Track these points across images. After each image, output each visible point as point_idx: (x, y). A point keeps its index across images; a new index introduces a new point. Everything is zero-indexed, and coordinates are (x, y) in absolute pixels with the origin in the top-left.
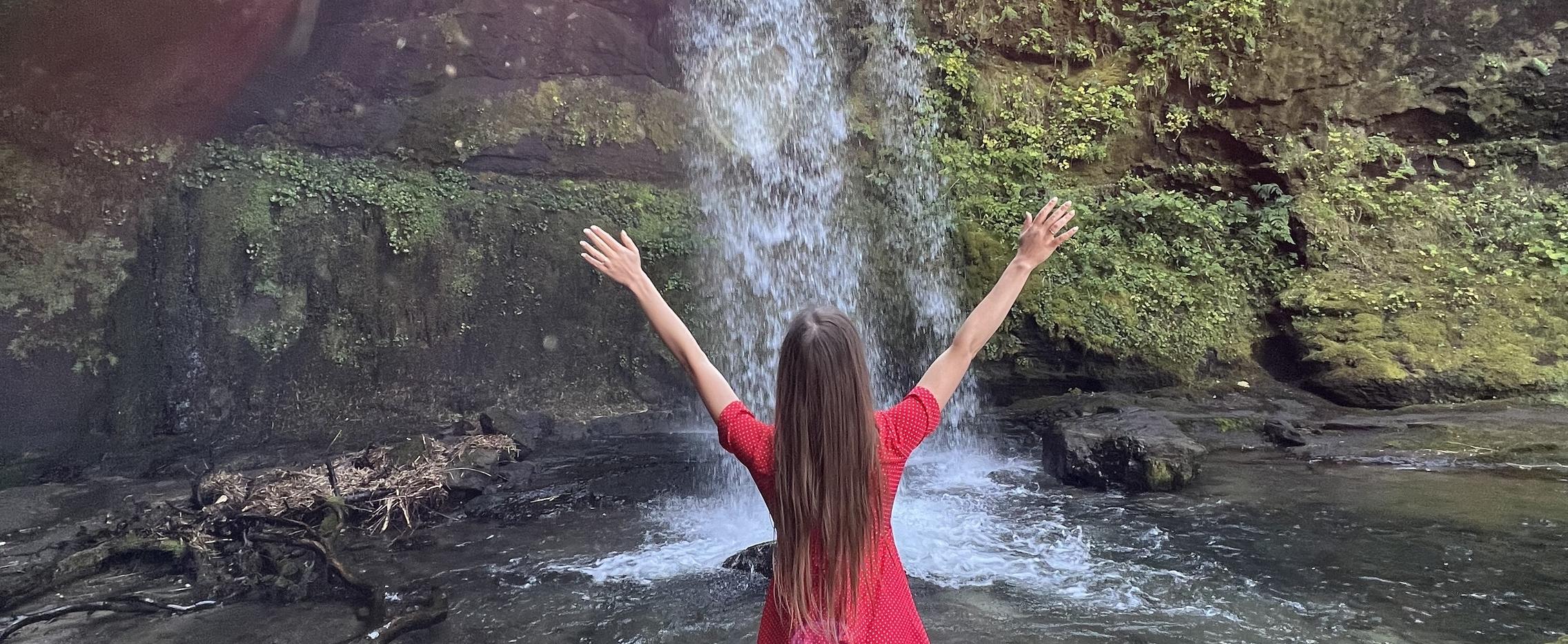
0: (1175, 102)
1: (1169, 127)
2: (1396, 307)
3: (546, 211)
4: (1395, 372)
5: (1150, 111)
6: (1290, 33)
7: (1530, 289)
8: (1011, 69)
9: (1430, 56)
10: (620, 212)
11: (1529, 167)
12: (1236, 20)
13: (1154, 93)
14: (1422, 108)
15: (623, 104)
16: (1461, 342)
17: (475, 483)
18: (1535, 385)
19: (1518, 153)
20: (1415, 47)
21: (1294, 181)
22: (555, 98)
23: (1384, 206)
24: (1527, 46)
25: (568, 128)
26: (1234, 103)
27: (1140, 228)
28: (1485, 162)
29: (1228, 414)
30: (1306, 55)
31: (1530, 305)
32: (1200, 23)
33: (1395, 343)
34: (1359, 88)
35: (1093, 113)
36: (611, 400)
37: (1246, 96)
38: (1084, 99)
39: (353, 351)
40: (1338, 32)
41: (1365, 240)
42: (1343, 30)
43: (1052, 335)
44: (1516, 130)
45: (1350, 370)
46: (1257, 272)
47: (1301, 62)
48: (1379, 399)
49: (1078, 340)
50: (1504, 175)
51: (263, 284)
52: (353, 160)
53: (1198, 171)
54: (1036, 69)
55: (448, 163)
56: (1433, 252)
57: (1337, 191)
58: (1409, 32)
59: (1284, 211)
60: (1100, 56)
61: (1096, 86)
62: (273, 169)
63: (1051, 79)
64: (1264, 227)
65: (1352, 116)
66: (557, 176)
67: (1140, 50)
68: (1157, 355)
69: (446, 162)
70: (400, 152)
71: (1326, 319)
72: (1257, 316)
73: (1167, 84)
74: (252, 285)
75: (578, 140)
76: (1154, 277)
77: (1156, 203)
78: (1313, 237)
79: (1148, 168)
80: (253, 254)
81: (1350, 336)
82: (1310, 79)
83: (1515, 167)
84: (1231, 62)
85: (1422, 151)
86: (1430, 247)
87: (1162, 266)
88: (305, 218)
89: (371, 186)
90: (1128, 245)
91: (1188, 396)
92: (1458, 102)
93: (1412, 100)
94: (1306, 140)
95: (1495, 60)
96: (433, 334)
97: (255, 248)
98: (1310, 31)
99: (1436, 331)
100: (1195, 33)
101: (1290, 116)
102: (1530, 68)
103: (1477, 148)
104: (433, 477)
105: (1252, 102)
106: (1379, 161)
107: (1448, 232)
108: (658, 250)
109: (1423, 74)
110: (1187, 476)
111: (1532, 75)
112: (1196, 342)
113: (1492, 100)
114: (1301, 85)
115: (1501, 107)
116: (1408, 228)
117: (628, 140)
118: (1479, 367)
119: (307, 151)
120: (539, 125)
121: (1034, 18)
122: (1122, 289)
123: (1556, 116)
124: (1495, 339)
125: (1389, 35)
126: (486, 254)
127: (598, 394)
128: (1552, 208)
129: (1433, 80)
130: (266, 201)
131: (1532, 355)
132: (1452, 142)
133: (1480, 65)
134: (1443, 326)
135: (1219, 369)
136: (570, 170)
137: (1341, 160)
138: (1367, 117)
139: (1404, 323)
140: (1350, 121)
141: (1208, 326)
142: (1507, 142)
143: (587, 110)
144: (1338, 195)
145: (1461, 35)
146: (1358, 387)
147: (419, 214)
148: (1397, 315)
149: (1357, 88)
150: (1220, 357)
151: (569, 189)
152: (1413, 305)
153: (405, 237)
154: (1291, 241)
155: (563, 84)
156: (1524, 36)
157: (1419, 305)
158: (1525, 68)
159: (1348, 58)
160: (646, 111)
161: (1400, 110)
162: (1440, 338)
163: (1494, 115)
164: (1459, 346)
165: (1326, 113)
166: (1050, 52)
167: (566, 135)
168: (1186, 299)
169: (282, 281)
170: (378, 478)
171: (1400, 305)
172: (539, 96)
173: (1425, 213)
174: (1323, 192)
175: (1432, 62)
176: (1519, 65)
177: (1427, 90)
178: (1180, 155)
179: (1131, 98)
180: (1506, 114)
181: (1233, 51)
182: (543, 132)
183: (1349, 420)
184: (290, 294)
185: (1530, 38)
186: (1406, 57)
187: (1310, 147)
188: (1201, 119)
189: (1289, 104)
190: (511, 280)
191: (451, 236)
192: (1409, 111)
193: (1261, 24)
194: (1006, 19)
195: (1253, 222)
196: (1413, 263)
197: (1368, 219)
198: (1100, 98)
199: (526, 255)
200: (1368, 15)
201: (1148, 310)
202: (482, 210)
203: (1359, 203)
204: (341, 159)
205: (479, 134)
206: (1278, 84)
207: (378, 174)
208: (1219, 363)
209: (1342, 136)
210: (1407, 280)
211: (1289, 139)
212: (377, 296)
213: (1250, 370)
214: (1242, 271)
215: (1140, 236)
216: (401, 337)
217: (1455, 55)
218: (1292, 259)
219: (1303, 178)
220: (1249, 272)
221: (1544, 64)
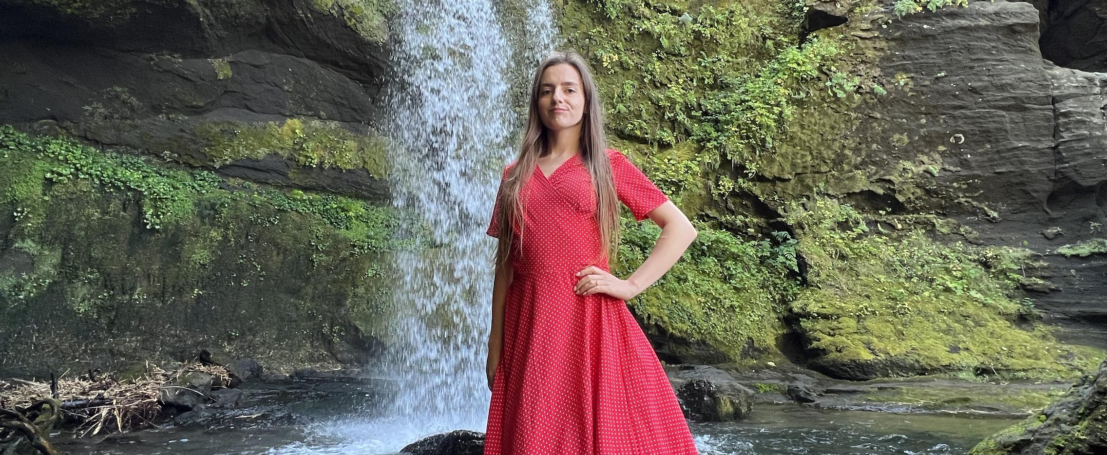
0: (724, 174)
1: (721, 190)
2: (864, 313)
3: (279, 209)
4: (866, 356)
5: (709, 179)
6: (792, 138)
7: (940, 305)
8: (621, 145)
9: (873, 160)
10: (337, 218)
11: (931, 230)
12: (760, 126)
13: (711, 168)
14: (869, 190)
15: (349, 142)
16: (904, 337)
17: (187, 401)
18: (949, 366)
19: (925, 223)
20: (864, 153)
21: (797, 231)
22: (297, 131)
23: (851, 249)
24: (925, 158)
25: (305, 153)
26: (760, 178)
27: (703, 253)
28: (906, 226)
29: (763, 382)
30: (802, 152)
31: (941, 315)
32: (739, 126)
33: (865, 337)
34: (833, 175)
35: (673, 176)
36: (311, 359)
37: (767, 174)
38: (668, 167)
39: (95, 304)
40: (820, 140)
41: (842, 270)
42: (822, 140)
43: (646, 322)
44: (922, 208)
45: (839, 354)
46: (777, 289)
47: (799, 156)
48: (858, 374)
49: (663, 326)
50: (918, 235)
51: (23, 241)
52: (125, 156)
53: (739, 220)
54: (637, 146)
55: (204, 168)
56: (882, 280)
57: (823, 238)
58: (860, 144)
59: (792, 249)
60: (677, 142)
61: (674, 160)
62: (53, 153)
63: (646, 154)
64: (781, 259)
65: (830, 192)
66: (291, 187)
67: (703, 140)
68: (716, 340)
69: (202, 167)
70: (166, 155)
71: (821, 321)
72: (778, 318)
73: (719, 163)
74: (13, 242)
75: (311, 162)
76: (713, 286)
77: (713, 237)
78: (811, 267)
79: (708, 216)
80: (19, 217)
81: (837, 332)
82: (804, 167)
83: (924, 231)
84: (758, 152)
85: (871, 217)
86: (880, 276)
87: (718, 280)
88: (72, 193)
89: (137, 175)
90: (696, 264)
91: (736, 369)
92: (889, 188)
93: (864, 186)
94: (803, 205)
95: (908, 165)
96: (168, 295)
97: (22, 212)
98: (803, 137)
99: (889, 330)
100: (736, 132)
101: (793, 190)
102: (927, 171)
103: (902, 218)
104: (150, 392)
105: (771, 178)
106: (847, 221)
107: (889, 268)
108: (362, 248)
109: (869, 170)
110: (744, 410)
111: (929, 176)
112: (740, 332)
113: (908, 189)
114: (799, 171)
115: (913, 194)
116: (867, 264)
117: (349, 167)
118: (915, 353)
119: (86, 145)
120: (282, 148)
121: (636, 113)
122: (692, 293)
123: (943, 202)
124: (923, 336)
125: (849, 144)
126: (225, 237)
127: (302, 354)
128: (946, 257)
129: (875, 174)
130: (41, 176)
131: (945, 346)
132: (888, 213)
133: (900, 167)
134: (892, 327)
135: (756, 353)
136: (303, 184)
137: (825, 219)
138: (838, 193)
139: (870, 323)
140: (828, 195)
141: (748, 322)
142: (918, 216)
143: (321, 142)
144: (825, 241)
145: (889, 148)
146: (844, 365)
147: (174, 201)
148: (864, 319)
149: (831, 175)
150: (756, 345)
151: (299, 197)
152: (874, 313)
153: (158, 217)
154: (797, 270)
155: (304, 122)
156: (923, 153)
157: (877, 312)
158: (925, 171)
159: (826, 156)
160: (365, 149)
161: (857, 191)
162: (891, 334)
163: (910, 198)
164: (903, 340)
165: (815, 189)
166: (646, 136)
167: (301, 158)
168: (734, 303)
169: (42, 241)
170: (98, 389)
171: (866, 312)
172: (286, 128)
173: (875, 255)
174: (815, 238)
175: (874, 163)
176: (921, 169)
177: (871, 179)
178: (728, 209)
179: (697, 169)
180: (917, 198)
181: (759, 145)
182: (285, 154)
183: (840, 387)
184: (47, 253)
185: (926, 154)
186: (859, 159)
187: (806, 209)
188: (740, 187)
189: (792, 182)
190: (243, 258)
191: (198, 221)
192: (862, 192)
193: (775, 131)
194: (619, 112)
195: (774, 256)
196: (871, 287)
197: (843, 257)
198: (678, 168)
199: (257, 241)
200: (836, 131)
201: (709, 308)
202: (228, 203)
203: (837, 247)
204: (114, 154)
205: (234, 149)
206: (786, 169)
207: (145, 169)
208: (756, 350)
209: (825, 204)
210: (868, 297)
211: (794, 204)
212: (125, 261)
213: (775, 354)
214: (767, 287)
215: (704, 259)
216: (139, 296)
217: (886, 160)
218: (798, 280)
219: (803, 229)
220: (772, 289)
221: (935, 169)
